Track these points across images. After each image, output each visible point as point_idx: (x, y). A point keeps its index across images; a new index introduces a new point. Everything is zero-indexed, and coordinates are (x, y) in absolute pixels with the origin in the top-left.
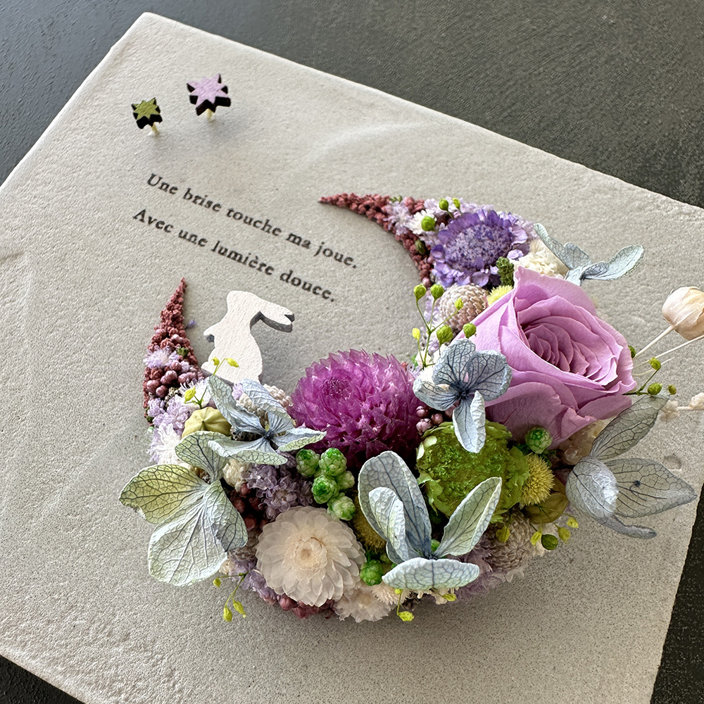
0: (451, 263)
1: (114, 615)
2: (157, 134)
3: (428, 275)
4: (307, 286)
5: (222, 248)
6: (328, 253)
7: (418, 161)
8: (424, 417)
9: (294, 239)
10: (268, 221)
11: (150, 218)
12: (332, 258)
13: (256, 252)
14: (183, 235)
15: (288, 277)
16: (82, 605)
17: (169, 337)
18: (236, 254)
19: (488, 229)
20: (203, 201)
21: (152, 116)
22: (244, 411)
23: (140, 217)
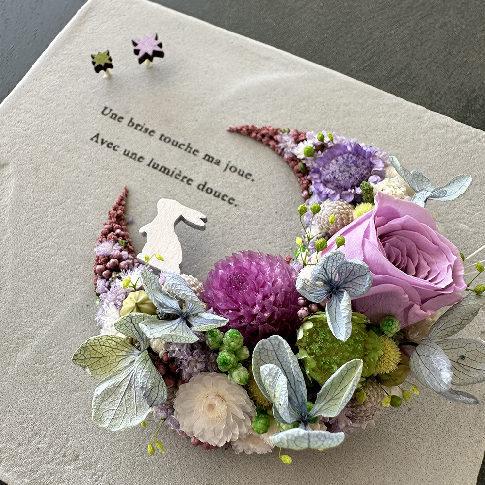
0: (326, 183)
1: (68, 441)
2: (110, 77)
3: (307, 188)
4: (217, 194)
5: (155, 164)
6: (233, 169)
7: (302, 101)
8: (303, 306)
9: (209, 158)
10: (189, 144)
11: (103, 140)
12: (236, 173)
13: (180, 167)
14: (126, 154)
15: (203, 187)
16: (44, 432)
17: (114, 232)
18: (165, 169)
19: (354, 158)
20: (142, 128)
21: (106, 64)
22: (168, 295)
23: (95, 139)
